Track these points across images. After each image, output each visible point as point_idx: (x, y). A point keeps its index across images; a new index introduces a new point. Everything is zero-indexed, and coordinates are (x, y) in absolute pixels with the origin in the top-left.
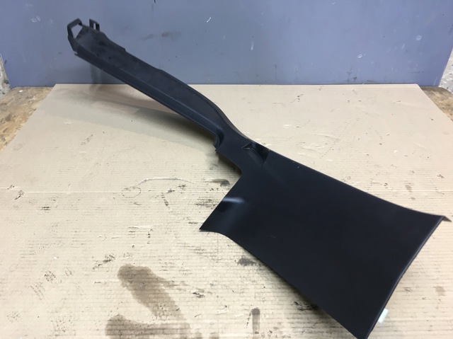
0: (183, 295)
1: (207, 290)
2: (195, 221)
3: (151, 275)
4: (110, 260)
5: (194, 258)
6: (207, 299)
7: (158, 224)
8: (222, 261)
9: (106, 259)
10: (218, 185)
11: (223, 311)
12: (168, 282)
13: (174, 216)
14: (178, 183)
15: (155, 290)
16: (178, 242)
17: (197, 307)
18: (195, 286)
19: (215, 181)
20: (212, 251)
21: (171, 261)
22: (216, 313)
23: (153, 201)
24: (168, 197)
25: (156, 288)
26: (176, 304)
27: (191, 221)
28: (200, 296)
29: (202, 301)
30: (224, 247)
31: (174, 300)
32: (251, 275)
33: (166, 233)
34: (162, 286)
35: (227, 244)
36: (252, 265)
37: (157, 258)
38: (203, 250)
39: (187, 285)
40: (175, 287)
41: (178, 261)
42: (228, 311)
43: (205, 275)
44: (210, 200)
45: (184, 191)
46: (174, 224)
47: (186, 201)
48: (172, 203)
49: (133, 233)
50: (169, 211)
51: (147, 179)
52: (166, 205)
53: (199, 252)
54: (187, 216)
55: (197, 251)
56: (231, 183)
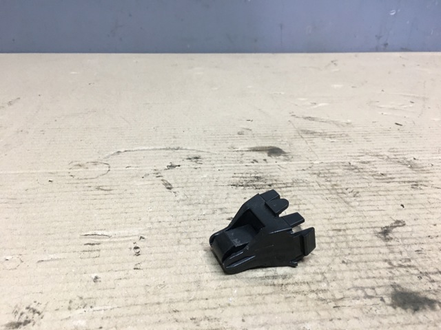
4: (27, 322)
5: (268, 298)
7: (156, 225)
8: (346, 303)
9: (16, 320)
10: (265, 155)
13: (191, 207)
14: (184, 154)
20: (308, 278)
21: (208, 313)
23: (138, 183)
24: (169, 176)
30: (334, 267)
33: (179, 242)
35: (338, 260)
37: (165, 307)
41: (228, 311)
44: (257, 177)
45: (199, 166)
46: (194, 223)
47: (208, 180)
48: (180, 185)
49: (96, 247)
50: (178, 199)
51: (122, 150)
52: (168, 188)
53: (276, 282)
54: (220, 206)
55: (270, 281)
56: (286, 151)
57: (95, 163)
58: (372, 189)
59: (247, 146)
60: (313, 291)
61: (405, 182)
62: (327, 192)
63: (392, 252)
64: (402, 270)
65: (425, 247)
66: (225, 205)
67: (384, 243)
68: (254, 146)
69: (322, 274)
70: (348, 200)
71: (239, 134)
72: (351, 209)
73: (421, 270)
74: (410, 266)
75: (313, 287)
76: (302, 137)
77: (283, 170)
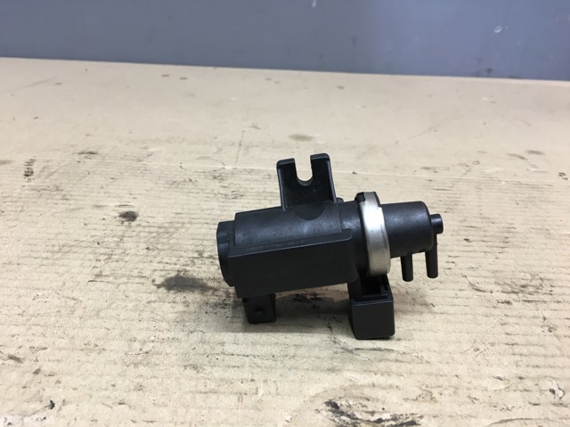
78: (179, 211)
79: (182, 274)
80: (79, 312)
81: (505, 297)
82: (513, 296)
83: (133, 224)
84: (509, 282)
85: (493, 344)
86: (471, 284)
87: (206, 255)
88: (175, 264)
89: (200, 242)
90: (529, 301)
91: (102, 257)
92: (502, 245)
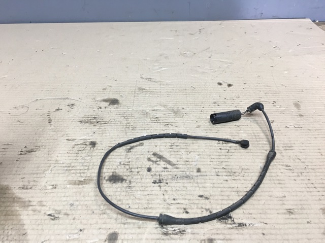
0: (36, 217)
1: (65, 211)
2: (73, 138)
3: (9, 194)
5: (61, 175)
6: (61, 221)
7: (34, 141)
10: (106, 104)
11: (76, 236)
12: (24, 202)
13: (54, 133)
14: (68, 102)
15: (7, 211)
16: (50, 159)
17: (47, 231)
18: (52, 207)
19: (105, 101)
20: (82, 168)
21: (35, 179)
22: (68, 238)
23: (37, 119)
24: (53, 115)
25: (9, 208)
26: (25, 227)
27: (70, 138)
28: (55, 218)
29: (54, 224)
31: (25, 222)
32: (117, 193)
34: (17, 207)
36: (122, 182)
37: (21, 176)
38: (73, 167)
39: (44, 206)
40: (30, 208)
41: (43, 179)
42: (81, 236)
43: (67, 194)
44: (95, 118)
45: (71, 110)
46: (51, 141)
47: (70, 118)
48: (56, 121)
49: (6, 150)
50: (51, 128)
51: (39, 99)
52: (49, 122)
53: (68, 169)
54: (67, 133)
55: (66, 168)
56: (120, 102)
57: (23, 107)
58: (144, 126)
59: (102, 98)
60: (80, 173)
61: (163, 123)
62: (122, 127)
63: (125, 158)
64: (123, 166)
65: (142, 156)
66: (69, 133)
67: (125, 154)
68: (105, 98)
69: (89, 166)
70: (127, 131)
71: (103, 90)
72: (125, 136)
73: (131, 167)
74: (127, 165)
75: (81, 171)
76: (135, 93)
77: (110, 113)
78: (111, 140)
79: (114, 174)
80: (82, 194)
81: (226, 178)
82: (230, 177)
83: (95, 148)
84: (230, 171)
85: (216, 200)
86: (216, 172)
87: (122, 163)
88: (111, 169)
89: (120, 157)
90: (234, 180)
91: (86, 168)
92: (233, 151)
